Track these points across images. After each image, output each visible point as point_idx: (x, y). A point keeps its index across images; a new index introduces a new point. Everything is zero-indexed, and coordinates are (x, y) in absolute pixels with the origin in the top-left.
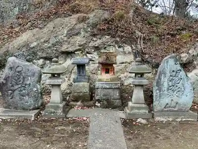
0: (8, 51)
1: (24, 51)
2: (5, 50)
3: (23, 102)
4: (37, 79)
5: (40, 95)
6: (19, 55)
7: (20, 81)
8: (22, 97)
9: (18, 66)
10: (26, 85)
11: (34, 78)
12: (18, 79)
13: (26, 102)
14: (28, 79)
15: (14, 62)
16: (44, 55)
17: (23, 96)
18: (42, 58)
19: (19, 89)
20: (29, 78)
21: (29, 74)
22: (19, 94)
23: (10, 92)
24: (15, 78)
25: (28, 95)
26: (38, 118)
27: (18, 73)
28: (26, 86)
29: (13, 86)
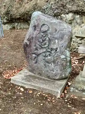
0: (36, 4)
1: (52, 4)
2: (34, 3)
3: (47, 69)
4: (67, 43)
5: (68, 64)
6: (47, 8)
7: (45, 44)
8: (47, 64)
9: (44, 25)
10: (52, 49)
11: (63, 42)
12: (43, 41)
13: (51, 71)
14: (55, 43)
15: (39, 19)
16: (74, 8)
17: (48, 62)
18: (71, 12)
19: (44, 54)
20: (57, 41)
21: (56, 36)
22: (44, 59)
23: (34, 55)
24: (39, 40)
25: (54, 62)
26: (65, 94)
27: (42, 34)
28: (53, 52)
29: (36, 49)
